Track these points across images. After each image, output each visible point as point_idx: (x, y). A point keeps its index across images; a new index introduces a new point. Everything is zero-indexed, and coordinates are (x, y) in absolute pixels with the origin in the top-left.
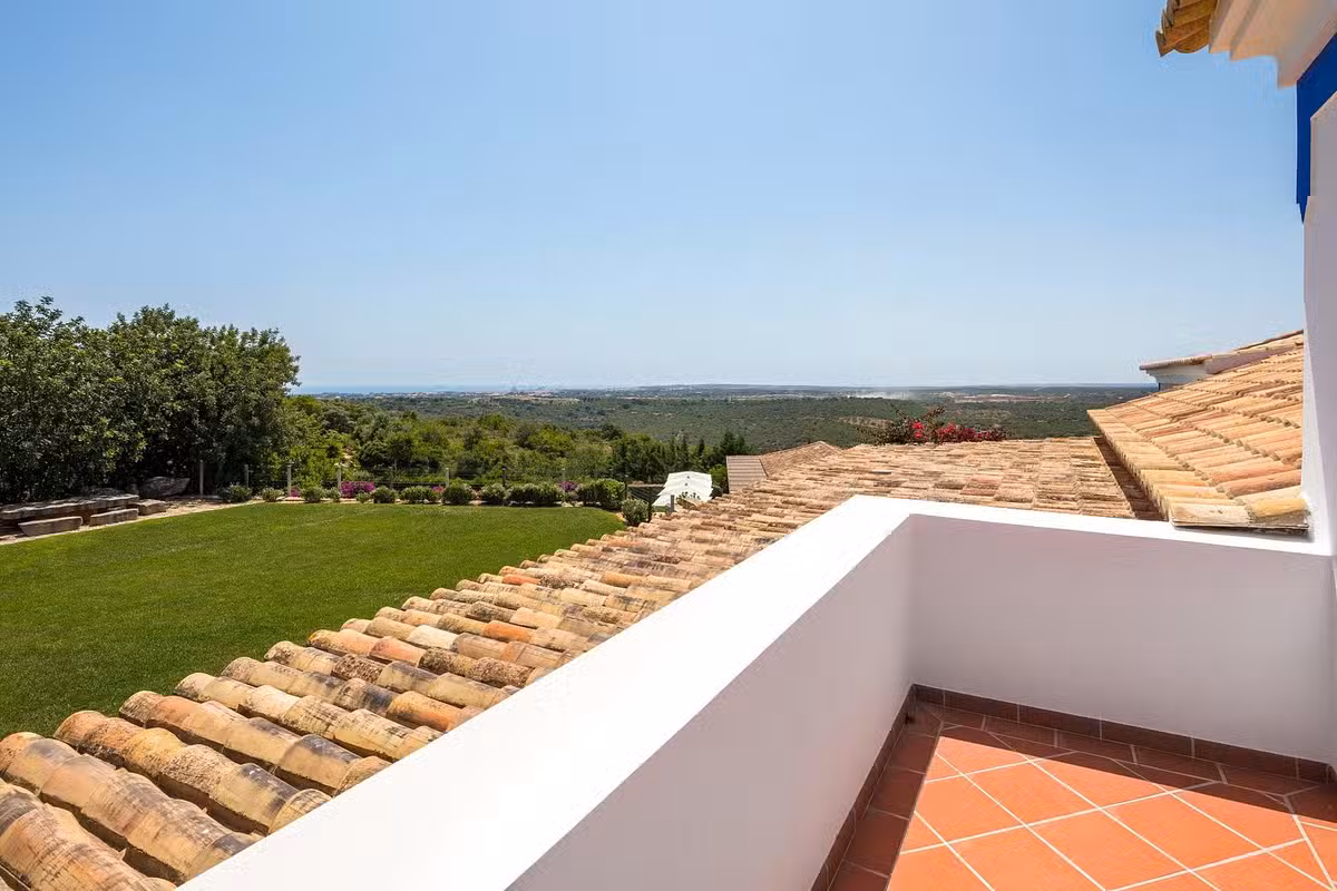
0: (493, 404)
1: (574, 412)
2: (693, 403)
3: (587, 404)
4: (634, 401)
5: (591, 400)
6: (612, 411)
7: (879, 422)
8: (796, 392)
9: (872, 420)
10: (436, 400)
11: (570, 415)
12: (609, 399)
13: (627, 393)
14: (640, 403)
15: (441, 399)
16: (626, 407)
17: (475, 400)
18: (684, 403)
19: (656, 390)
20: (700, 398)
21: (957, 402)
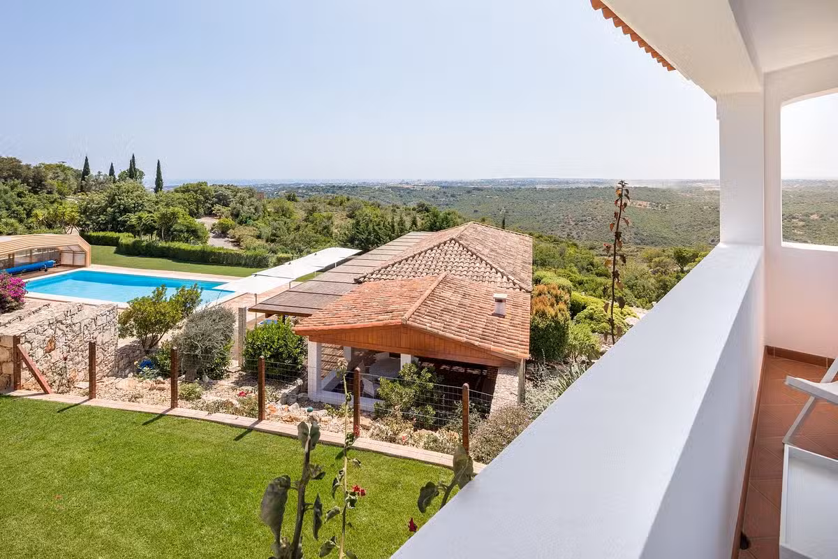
0: (387, 190)
1: (436, 195)
2: (513, 190)
3: (444, 190)
4: (475, 189)
5: (447, 187)
6: (460, 195)
7: (645, 203)
8: (586, 183)
9: (640, 202)
10: (354, 187)
11: (433, 197)
12: (459, 187)
13: (471, 183)
14: (478, 189)
15: (357, 187)
16: (469, 192)
17: (377, 187)
18: (507, 190)
19: (489, 182)
20: (518, 186)
21: (705, 190)
